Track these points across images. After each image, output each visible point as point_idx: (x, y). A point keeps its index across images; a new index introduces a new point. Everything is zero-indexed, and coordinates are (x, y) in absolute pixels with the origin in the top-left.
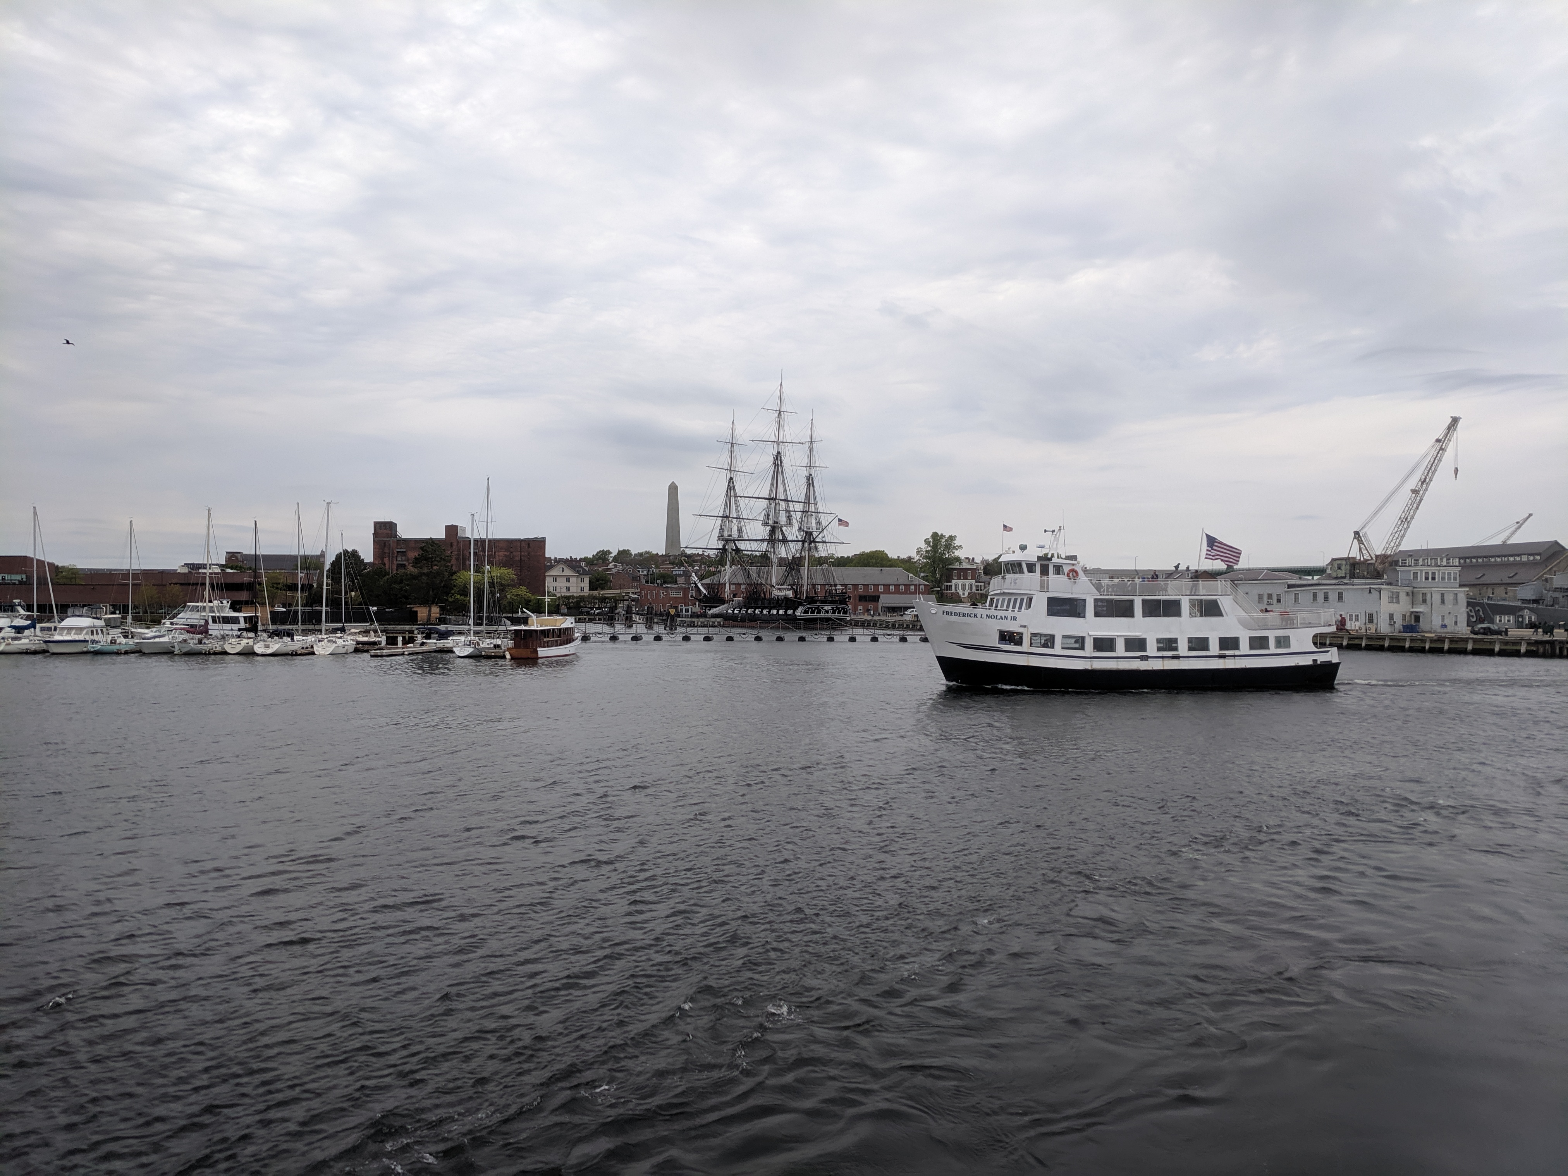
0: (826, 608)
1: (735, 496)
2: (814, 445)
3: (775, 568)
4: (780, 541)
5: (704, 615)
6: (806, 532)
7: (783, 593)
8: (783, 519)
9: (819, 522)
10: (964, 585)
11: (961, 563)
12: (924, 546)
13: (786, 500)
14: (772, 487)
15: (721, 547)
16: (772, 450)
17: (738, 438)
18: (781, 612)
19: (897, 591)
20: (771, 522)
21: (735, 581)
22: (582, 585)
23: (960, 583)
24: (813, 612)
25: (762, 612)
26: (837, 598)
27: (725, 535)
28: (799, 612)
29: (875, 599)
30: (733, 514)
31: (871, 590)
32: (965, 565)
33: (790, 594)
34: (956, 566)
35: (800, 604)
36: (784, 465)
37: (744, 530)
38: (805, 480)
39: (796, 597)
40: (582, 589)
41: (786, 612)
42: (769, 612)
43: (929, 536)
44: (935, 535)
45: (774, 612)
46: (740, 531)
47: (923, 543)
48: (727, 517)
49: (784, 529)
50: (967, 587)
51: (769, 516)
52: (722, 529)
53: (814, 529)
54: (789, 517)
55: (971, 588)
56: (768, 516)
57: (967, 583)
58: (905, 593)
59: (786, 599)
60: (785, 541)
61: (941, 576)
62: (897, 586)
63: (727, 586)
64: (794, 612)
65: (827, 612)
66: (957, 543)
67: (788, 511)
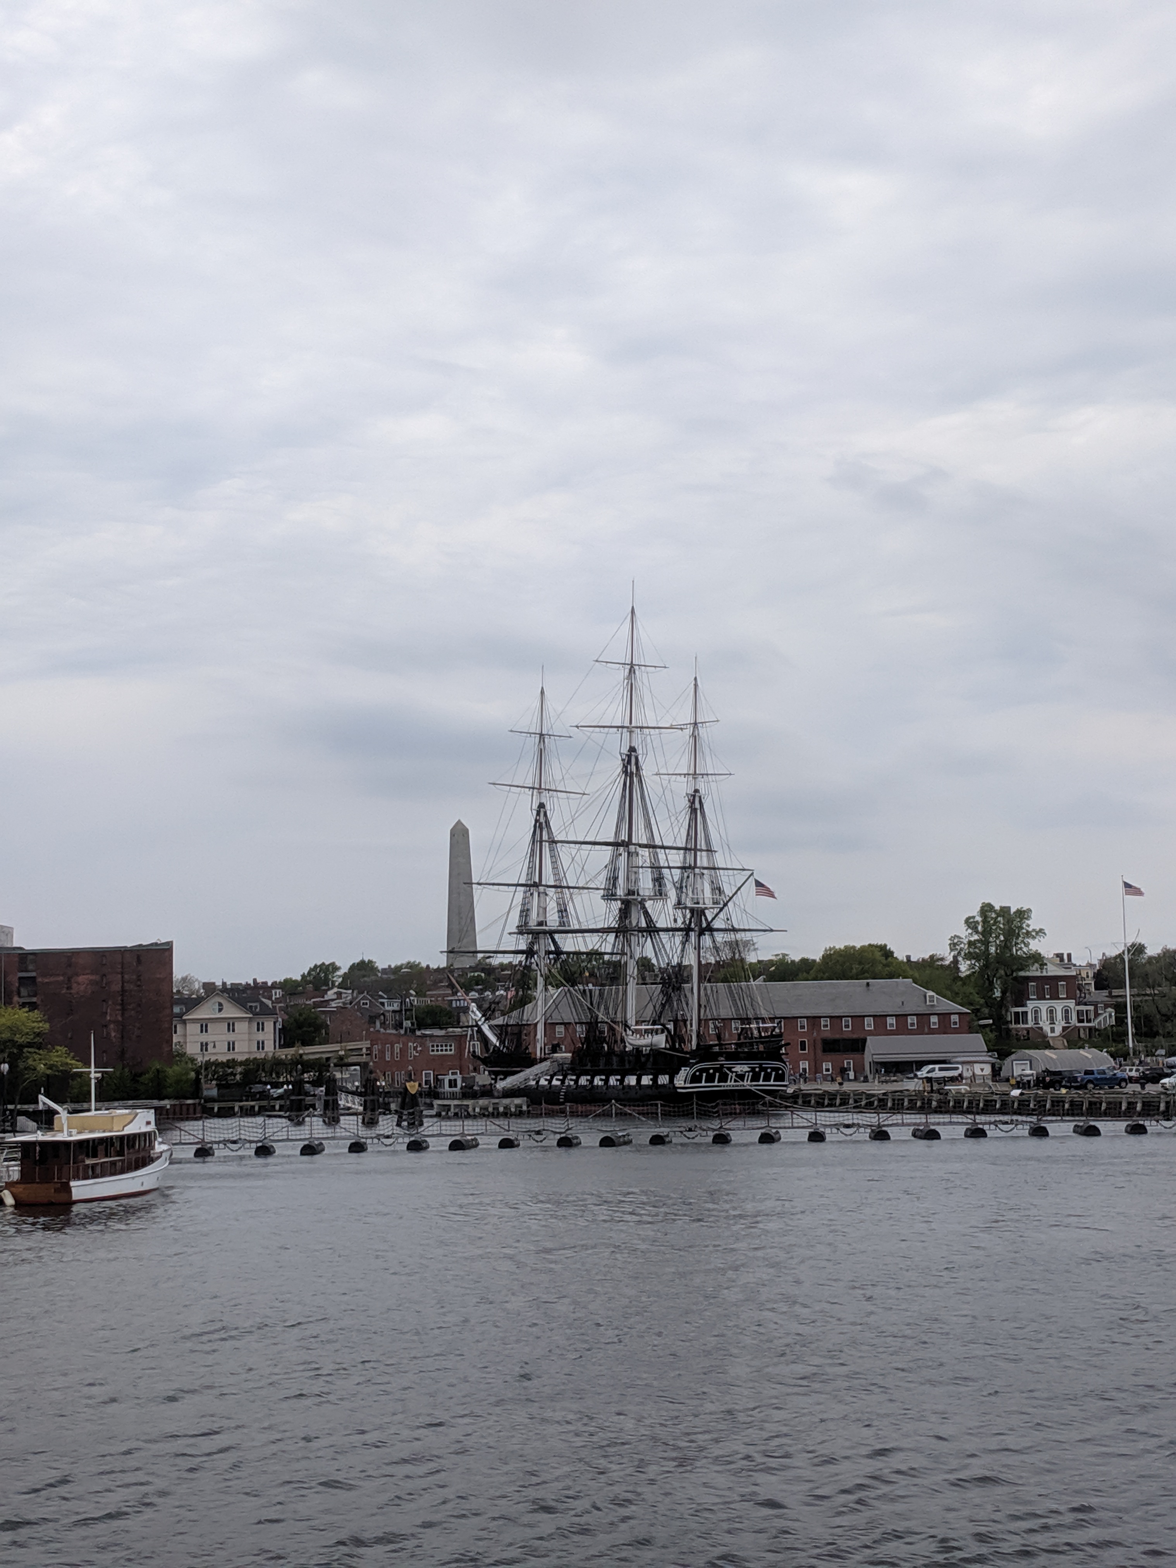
0: (738, 1069)
1: (553, 842)
2: (702, 731)
3: (632, 988)
4: (641, 930)
5: (487, 1092)
6: (692, 911)
7: (647, 1040)
8: (646, 884)
9: (717, 890)
10: (1051, 1012)
11: (1042, 965)
12: (964, 933)
13: (651, 846)
14: (620, 820)
15: (523, 947)
16: (617, 745)
17: (555, 725)
18: (646, 1080)
19: (902, 1029)
20: (620, 892)
21: (556, 1018)
22: (260, 1036)
23: (1044, 1006)
24: (710, 1079)
25: (606, 1081)
26: (761, 1048)
27: (533, 923)
28: (681, 1080)
29: (857, 1046)
30: (549, 878)
31: (847, 1029)
32: (1052, 970)
33: (660, 1040)
34: (1034, 971)
35: (685, 1063)
36: (644, 773)
37: (570, 908)
38: (685, 803)
39: (673, 1048)
40: (261, 1045)
41: (655, 1080)
42: (622, 1081)
43: (974, 911)
44: (986, 909)
45: (632, 1080)
46: (563, 911)
47: (964, 927)
48: (536, 885)
49: (648, 904)
50: (1059, 1015)
51: (615, 879)
52: (525, 912)
53: (709, 904)
54: (659, 880)
55: (1067, 1018)
56: (613, 879)
57: (1059, 1006)
58: (920, 1031)
59: (656, 1053)
60: (651, 930)
61: (1004, 993)
62: (901, 1018)
63: (540, 1028)
64: (671, 1080)
65: (741, 1077)
66: (1033, 924)
67: (656, 868)
